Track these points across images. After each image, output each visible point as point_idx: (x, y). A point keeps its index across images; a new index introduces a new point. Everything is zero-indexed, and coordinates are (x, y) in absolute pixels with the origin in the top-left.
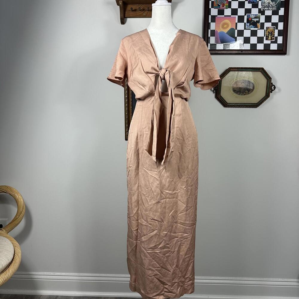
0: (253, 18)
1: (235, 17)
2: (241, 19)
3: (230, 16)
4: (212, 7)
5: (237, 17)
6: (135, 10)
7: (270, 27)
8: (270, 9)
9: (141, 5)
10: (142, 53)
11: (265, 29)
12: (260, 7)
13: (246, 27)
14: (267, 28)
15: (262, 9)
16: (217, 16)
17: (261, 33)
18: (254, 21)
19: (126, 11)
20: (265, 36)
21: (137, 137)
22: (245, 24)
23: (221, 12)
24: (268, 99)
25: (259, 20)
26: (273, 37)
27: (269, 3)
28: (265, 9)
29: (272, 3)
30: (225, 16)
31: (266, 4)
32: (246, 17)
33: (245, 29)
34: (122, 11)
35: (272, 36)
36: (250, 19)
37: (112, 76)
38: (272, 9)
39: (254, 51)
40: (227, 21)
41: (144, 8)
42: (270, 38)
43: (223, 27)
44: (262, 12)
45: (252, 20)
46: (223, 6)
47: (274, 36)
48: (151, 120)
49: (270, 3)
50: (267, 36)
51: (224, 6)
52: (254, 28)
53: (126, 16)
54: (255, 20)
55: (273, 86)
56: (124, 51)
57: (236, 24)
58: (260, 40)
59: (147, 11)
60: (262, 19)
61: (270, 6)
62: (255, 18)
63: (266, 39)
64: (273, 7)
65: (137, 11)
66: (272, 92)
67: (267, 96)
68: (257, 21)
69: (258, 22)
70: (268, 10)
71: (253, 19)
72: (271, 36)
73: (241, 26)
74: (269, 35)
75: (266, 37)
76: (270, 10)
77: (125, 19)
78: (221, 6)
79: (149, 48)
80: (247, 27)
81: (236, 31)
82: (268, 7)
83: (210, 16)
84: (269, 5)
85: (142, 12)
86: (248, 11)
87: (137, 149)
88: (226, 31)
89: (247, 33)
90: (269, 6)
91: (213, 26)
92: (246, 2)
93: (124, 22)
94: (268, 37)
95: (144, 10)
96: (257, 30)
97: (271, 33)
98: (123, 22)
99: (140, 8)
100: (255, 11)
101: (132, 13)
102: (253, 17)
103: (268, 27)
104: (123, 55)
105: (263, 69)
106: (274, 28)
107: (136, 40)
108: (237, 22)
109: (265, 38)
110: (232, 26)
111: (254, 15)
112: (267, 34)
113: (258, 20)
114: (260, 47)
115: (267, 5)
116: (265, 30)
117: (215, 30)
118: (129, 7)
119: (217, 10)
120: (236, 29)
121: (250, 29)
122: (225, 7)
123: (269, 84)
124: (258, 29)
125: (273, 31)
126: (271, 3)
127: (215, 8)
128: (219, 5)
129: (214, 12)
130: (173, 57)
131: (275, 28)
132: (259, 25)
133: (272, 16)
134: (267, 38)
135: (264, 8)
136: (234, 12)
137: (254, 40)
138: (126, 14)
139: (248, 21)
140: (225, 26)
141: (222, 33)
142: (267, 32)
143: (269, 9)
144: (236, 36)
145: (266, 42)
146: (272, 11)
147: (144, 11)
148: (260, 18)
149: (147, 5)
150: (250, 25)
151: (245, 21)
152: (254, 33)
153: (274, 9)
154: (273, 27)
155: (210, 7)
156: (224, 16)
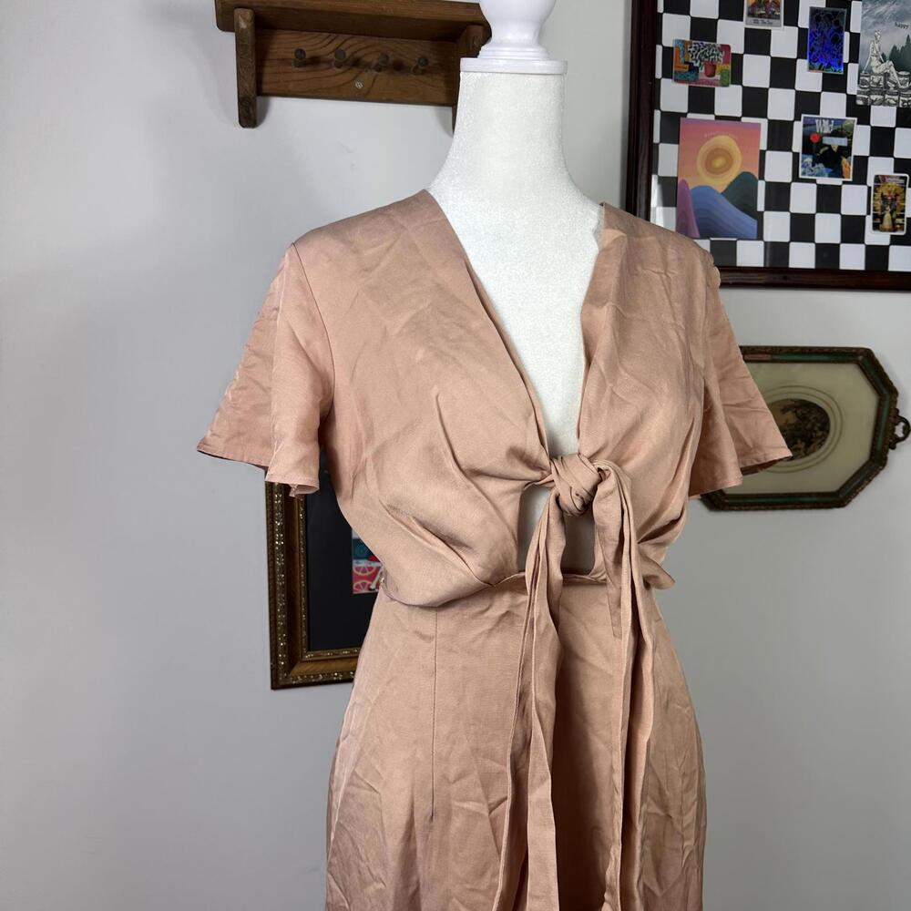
0: (828, 135)
1: (758, 126)
2: (780, 135)
3: (738, 119)
4: (667, 73)
5: (764, 123)
6: (315, 61)
7: (888, 176)
8: (892, 102)
9: (342, 37)
10: (440, 355)
11: (871, 182)
12: (852, 87)
13: (801, 170)
14: (878, 179)
15: (862, 99)
16: (684, 115)
17: (854, 200)
18: (830, 146)
19: (267, 63)
20: (869, 213)
21: (410, 825)
22: (796, 156)
23: (702, 100)
24: (882, 473)
25: (850, 143)
26: (899, 221)
27: (886, 75)
28: (873, 97)
29: (899, 75)
30: (718, 118)
31: (876, 80)
32: (798, 129)
33: (796, 178)
34: (251, 62)
35: (894, 216)
36: (814, 139)
37: (228, 440)
38: (897, 102)
39: (827, 275)
40: (725, 140)
41: (359, 54)
42: (887, 223)
43: (709, 168)
44: (860, 112)
45: (820, 144)
46: (710, 71)
47: (902, 216)
48: (513, 756)
49: (889, 75)
50: (879, 213)
51: (713, 75)
52: (830, 176)
53: (266, 88)
54: (837, 142)
55: (902, 424)
56: (314, 320)
57: (763, 154)
58: (852, 229)
59: (376, 73)
60: (861, 142)
61: (892, 86)
62: (835, 134)
63: (876, 227)
64: (899, 94)
65: (324, 66)
66: (894, 448)
67: (876, 462)
68: (840, 147)
69: (846, 151)
70: (883, 103)
71: (827, 140)
72: (891, 213)
73: (779, 167)
74: (883, 209)
75: (875, 217)
76: (889, 104)
77: (259, 100)
78: (702, 71)
79: (475, 325)
80: (804, 174)
81: (761, 186)
82: (884, 90)
83: (657, 114)
84: (885, 82)
85: (349, 76)
86: (808, 103)
87: (411, 890)
88: (721, 183)
89: (803, 199)
90: (887, 87)
91: (668, 159)
92: (802, 65)
93: (255, 114)
94: (882, 217)
95: (356, 63)
96: (840, 187)
97: (894, 200)
98: (250, 115)
99: (337, 51)
100: (833, 106)
101: (298, 75)
102: (827, 131)
103: (883, 176)
104: (308, 343)
105: (868, 354)
106: (902, 181)
107: (383, 265)
108: (763, 146)
109: (869, 221)
110: (743, 164)
111: (830, 120)
112: (879, 203)
113: (843, 142)
114: (852, 258)
115: (878, 84)
116: (869, 188)
117: (677, 178)
118: (285, 44)
119: (684, 88)
120: (762, 177)
121: (814, 181)
122: (718, 77)
123: (885, 414)
124: (844, 183)
125: (898, 192)
126: (894, 75)
127: (676, 80)
128: (693, 69)
129: (673, 96)
130: (619, 381)
131: (905, 183)
132: (848, 165)
133: (897, 129)
134: (878, 221)
135: (869, 94)
136: (755, 102)
137: (828, 228)
138: (266, 78)
139: (808, 146)
140: (719, 162)
141: (705, 191)
142: (879, 196)
143: (884, 100)
144: (761, 206)
145: (874, 237)
146: (895, 108)
147: (355, 70)
148: (851, 137)
149: (376, 40)
150: (813, 165)
151: (797, 145)
152: (829, 199)
153: (904, 102)
154: (901, 178)
155: (659, 74)
156: (712, 117)
